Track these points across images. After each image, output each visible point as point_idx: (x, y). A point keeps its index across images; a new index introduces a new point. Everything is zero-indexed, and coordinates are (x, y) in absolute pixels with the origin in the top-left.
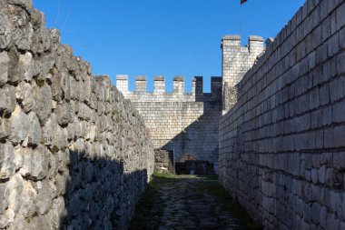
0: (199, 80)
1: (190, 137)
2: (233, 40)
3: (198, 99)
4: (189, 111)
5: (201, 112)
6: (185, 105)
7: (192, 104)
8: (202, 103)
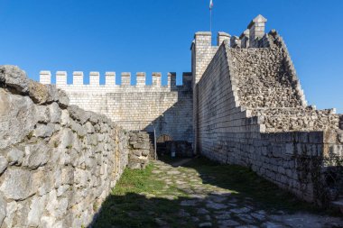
0: (173, 75)
1: (166, 120)
2: (204, 35)
3: (172, 90)
4: (165, 100)
5: (176, 100)
6: (162, 95)
7: (168, 94)
8: (176, 93)
